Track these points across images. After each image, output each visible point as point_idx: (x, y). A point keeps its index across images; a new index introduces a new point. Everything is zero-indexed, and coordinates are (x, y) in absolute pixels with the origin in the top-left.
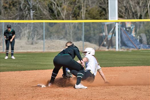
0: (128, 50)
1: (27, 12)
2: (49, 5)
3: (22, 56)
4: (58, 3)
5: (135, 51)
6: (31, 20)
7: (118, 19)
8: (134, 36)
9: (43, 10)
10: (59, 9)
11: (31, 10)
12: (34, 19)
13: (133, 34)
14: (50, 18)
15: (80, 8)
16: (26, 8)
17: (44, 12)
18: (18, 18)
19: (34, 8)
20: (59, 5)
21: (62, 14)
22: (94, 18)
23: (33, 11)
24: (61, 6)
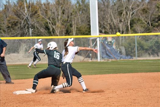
0: (108, 60)
1: (27, 30)
2: (45, 24)
3: (16, 67)
4: (53, 22)
5: (114, 61)
6: (30, 36)
7: (99, 35)
8: (115, 48)
9: (40, 28)
10: (54, 27)
11: (30, 28)
12: (32, 36)
13: (114, 47)
14: (46, 35)
15: (71, 26)
16: (26, 27)
17: (41, 30)
18: (19, 36)
19: (33, 27)
20: (54, 24)
21: (56, 31)
22: (84, 34)
23: (32, 29)
24: (55, 25)
